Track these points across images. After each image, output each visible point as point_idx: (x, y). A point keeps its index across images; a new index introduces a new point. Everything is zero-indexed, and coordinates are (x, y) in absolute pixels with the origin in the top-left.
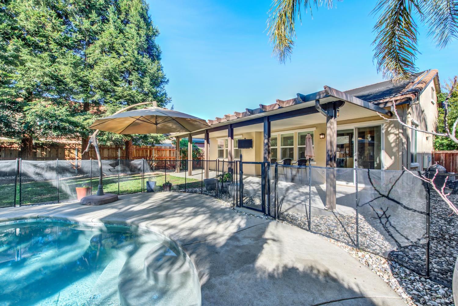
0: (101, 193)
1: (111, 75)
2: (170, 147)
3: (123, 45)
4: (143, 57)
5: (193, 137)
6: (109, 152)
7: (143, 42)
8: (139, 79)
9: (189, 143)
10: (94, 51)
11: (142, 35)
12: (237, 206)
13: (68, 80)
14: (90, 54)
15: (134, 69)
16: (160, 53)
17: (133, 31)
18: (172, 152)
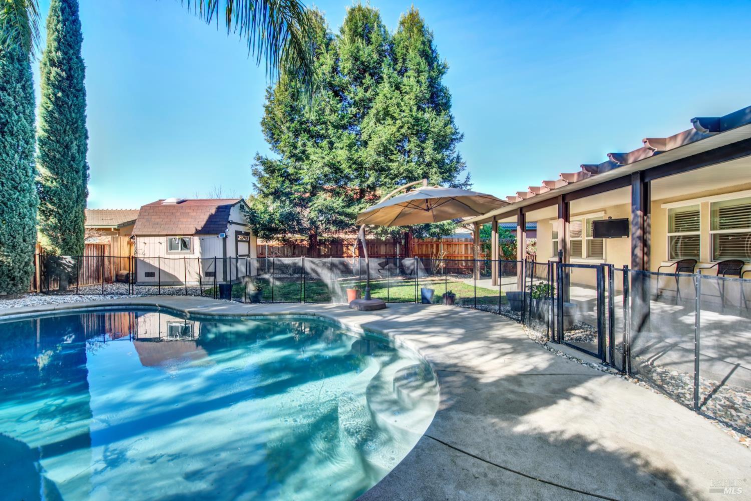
0: (369, 298)
1: (386, 148)
2: (466, 240)
3: (398, 105)
4: (425, 112)
5: (500, 221)
6: (386, 249)
7: (424, 91)
8: (419, 146)
9: (493, 232)
10: (368, 123)
11: (423, 82)
12: (554, 341)
13: (344, 166)
14: (365, 128)
15: (412, 134)
16: (449, 98)
17: (412, 81)
18: (469, 247)
